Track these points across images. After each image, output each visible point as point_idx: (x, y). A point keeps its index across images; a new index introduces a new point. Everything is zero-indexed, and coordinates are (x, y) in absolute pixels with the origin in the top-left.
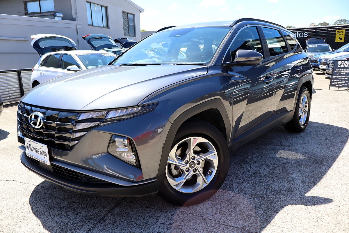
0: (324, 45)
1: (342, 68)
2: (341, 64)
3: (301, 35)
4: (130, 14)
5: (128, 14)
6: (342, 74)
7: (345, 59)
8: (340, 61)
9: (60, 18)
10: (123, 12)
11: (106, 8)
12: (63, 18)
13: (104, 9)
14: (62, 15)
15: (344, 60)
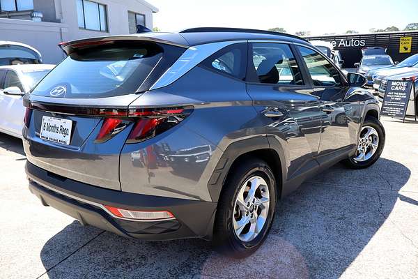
0: (383, 56)
1: (396, 91)
2: (395, 86)
3: (357, 43)
4: (139, 14)
5: (136, 14)
6: (397, 99)
7: (401, 79)
8: (394, 81)
9: (40, 19)
10: (129, 12)
11: (105, 6)
12: (43, 20)
13: (102, 8)
14: (41, 16)
15: (400, 81)
